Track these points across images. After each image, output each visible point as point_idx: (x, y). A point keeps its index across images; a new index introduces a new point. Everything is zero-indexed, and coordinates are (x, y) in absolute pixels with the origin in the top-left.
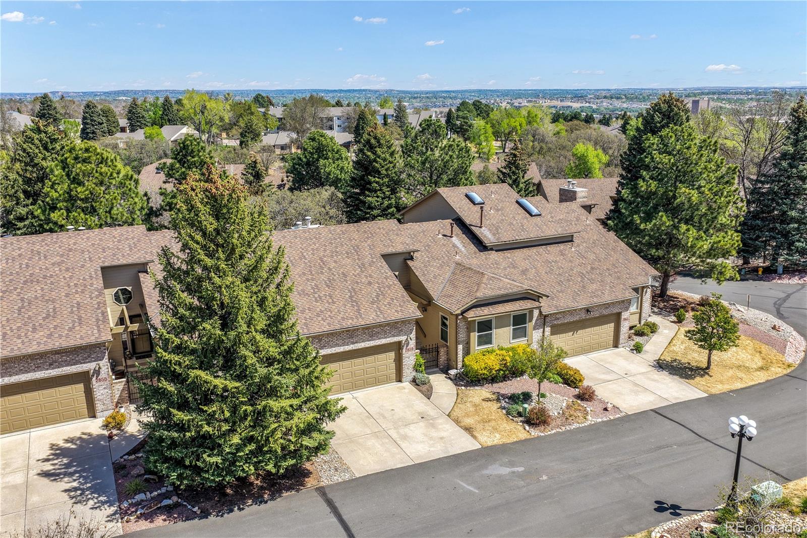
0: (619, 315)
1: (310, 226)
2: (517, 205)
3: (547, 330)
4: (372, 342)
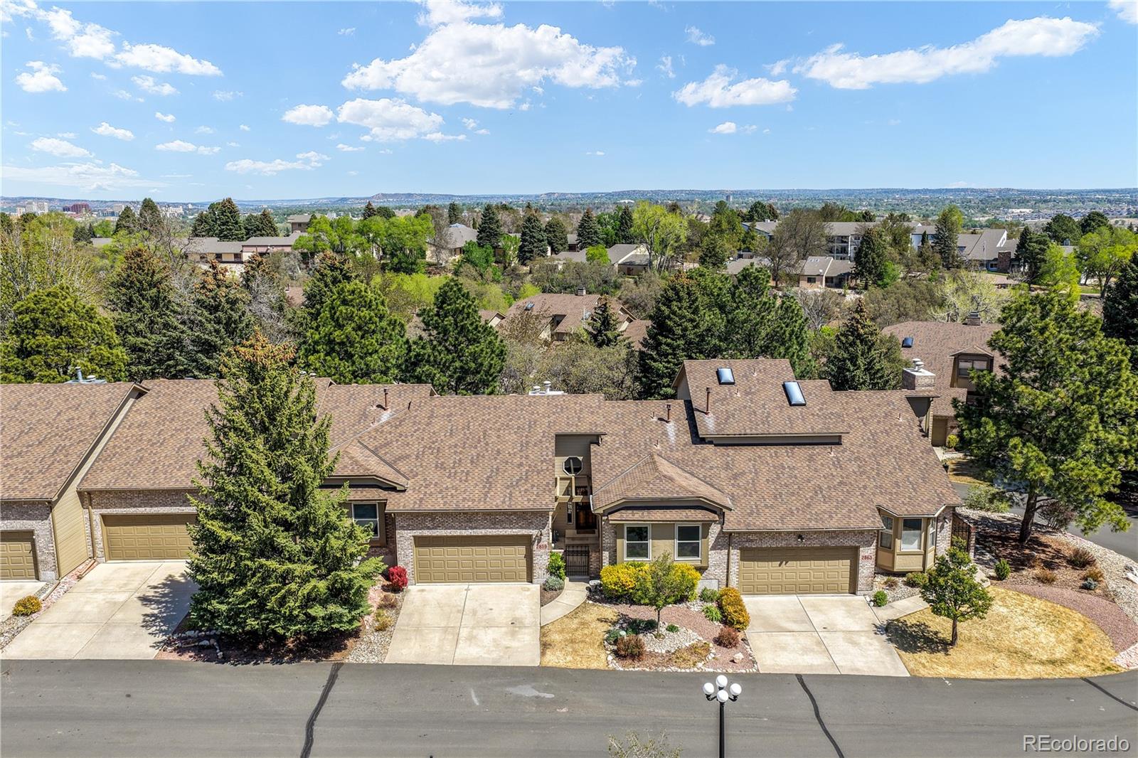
0: (857, 549)
1: (549, 393)
2: (781, 389)
3: (735, 553)
4: (494, 530)
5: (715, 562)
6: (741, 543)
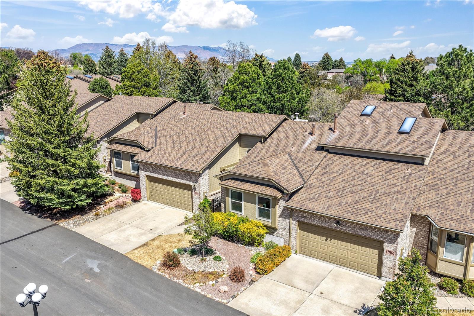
0: (383, 243)
3: (294, 223)
4: (176, 179)
5: (282, 226)
6: (298, 217)
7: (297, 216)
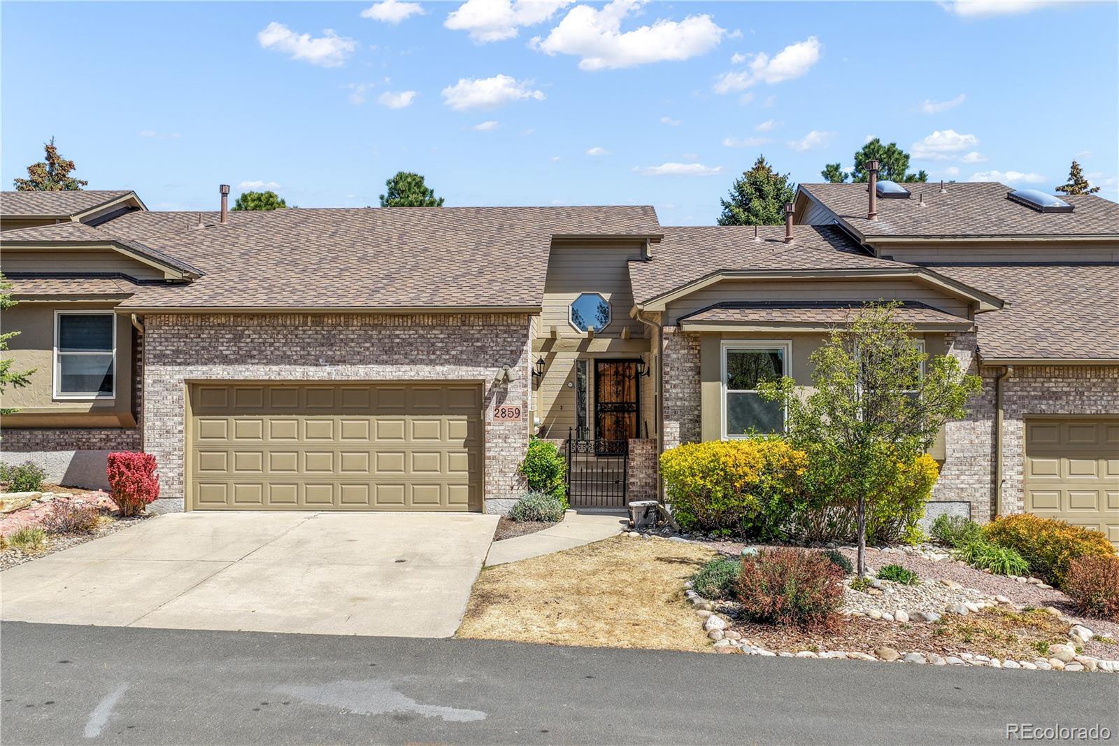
3: (1011, 429)
4: (389, 368)
5: (960, 455)
6: (1026, 401)
7: (1023, 397)
